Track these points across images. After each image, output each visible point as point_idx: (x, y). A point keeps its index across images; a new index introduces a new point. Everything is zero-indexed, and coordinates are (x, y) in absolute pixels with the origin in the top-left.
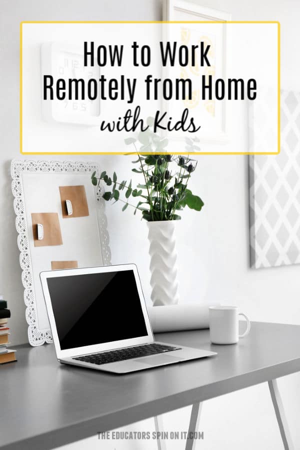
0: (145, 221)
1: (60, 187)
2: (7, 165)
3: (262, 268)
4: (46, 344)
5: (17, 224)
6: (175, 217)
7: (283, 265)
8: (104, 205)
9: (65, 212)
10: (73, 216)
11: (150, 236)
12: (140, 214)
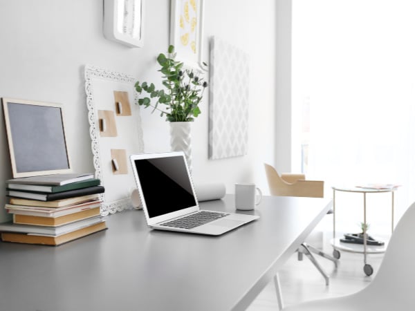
0: (169, 122)
1: (115, 92)
2: (82, 69)
3: (216, 159)
4: (110, 214)
5: (89, 118)
6: (191, 119)
7: (224, 158)
8: (139, 108)
9: (118, 111)
10: (123, 115)
11: (172, 133)
12: (165, 116)
